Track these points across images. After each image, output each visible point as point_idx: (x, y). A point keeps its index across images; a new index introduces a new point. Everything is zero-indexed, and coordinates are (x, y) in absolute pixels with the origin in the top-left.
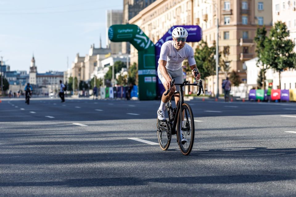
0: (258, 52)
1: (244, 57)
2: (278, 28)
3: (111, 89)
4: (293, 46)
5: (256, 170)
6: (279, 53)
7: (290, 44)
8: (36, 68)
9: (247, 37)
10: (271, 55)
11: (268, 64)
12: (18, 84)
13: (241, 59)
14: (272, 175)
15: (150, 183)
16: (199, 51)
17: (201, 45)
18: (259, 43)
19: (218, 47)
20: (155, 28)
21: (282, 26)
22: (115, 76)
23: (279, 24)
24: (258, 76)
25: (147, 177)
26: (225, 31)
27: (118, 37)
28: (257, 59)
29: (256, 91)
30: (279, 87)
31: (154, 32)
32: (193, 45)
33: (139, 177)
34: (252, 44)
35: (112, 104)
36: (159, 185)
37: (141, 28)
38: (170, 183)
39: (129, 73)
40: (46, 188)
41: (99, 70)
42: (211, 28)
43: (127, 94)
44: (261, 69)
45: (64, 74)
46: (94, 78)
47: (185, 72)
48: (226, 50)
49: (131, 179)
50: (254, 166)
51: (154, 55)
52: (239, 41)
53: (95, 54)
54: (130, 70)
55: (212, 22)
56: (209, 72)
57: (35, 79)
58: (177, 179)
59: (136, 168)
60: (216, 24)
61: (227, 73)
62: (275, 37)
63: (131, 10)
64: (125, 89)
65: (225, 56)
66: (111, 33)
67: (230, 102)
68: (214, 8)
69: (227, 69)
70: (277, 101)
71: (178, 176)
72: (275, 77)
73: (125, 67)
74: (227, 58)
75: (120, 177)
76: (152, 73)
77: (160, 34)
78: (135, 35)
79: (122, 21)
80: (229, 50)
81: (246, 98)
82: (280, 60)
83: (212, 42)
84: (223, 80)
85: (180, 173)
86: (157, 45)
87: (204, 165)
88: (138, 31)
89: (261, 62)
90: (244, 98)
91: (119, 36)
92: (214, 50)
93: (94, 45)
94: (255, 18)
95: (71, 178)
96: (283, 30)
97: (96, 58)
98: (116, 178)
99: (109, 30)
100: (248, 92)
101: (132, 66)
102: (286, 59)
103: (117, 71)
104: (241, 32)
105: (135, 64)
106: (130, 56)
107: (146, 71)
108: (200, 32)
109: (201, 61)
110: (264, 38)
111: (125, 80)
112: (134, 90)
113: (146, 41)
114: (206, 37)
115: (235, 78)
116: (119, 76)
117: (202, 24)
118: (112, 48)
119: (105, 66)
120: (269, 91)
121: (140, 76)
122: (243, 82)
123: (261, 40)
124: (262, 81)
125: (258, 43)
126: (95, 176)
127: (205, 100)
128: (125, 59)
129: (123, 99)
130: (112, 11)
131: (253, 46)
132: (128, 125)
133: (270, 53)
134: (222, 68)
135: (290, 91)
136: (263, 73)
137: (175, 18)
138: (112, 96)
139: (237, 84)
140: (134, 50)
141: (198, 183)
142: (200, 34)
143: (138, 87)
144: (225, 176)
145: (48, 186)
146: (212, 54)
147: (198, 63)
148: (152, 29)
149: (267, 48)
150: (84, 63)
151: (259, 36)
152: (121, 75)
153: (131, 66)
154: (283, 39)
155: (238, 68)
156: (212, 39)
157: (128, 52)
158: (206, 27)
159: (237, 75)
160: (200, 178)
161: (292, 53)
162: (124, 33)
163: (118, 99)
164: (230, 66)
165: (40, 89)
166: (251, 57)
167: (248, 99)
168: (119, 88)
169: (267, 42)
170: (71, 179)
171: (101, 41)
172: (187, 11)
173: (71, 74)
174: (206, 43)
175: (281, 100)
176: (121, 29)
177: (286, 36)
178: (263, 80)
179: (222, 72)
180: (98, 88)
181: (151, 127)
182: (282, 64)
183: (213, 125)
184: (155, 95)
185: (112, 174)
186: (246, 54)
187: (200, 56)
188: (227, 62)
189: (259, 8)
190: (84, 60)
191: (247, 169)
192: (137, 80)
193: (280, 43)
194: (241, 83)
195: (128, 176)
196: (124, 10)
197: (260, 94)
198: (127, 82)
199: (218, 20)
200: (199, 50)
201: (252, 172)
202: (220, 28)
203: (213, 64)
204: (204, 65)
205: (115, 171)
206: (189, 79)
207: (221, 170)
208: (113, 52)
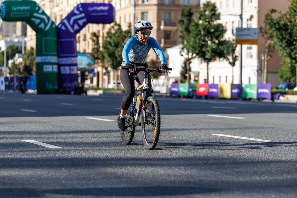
0: (183, 37)
1: (165, 43)
2: (207, 10)
3: (2, 79)
4: (224, 31)
5: (176, 180)
6: (207, 39)
7: (221, 29)
9: (170, 20)
10: (198, 41)
11: (194, 52)
13: (162, 45)
14: (195, 186)
15: (48, 195)
16: (111, 35)
17: (113, 27)
18: (184, 26)
20: (57, 6)
21: (211, 7)
22: (7, 64)
23: (207, 5)
24: (182, 67)
25: (44, 188)
26: (143, 11)
27: (11, 16)
28: (181, 46)
29: (179, 84)
30: (207, 81)
31: (56, 10)
32: (103, 28)
34: (175, 28)
35: (3, 98)
37: (40, 5)
39: (24, 59)
42: (127, 7)
43: (21, 86)
44: (185, 58)
50: (174, 175)
51: (55, 39)
52: (159, 24)
54: (26, 56)
59: (31, 177)
60: (133, 2)
62: (203, 21)
64: (20, 79)
66: (3, 11)
70: (203, 97)
71: (82, 186)
72: (202, 69)
73: (20, 52)
76: (53, 61)
77: (63, 12)
78: (33, 14)
81: (167, 93)
82: (209, 49)
83: (127, 25)
85: (85, 183)
86: (60, 26)
87: (114, 174)
88: (37, 8)
89: (186, 51)
90: (164, 94)
91: (13, 15)
92: (129, 35)
96: (213, 12)
98: (6, 189)
100: (170, 86)
101: (29, 51)
102: (215, 47)
103: (10, 57)
104: (163, 13)
105: (32, 48)
106: (26, 39)
107: (46, 57)
108: (113, 12)
109: (113, 47)
110: (190, 21)
111: (19, 69)
112: (30, 81)
113: (47, 21)
114: (120, 18)
116: (12, 63)
117: (116, 2)
118: (4, 29)
120: (195, 85)
121: (38, 64)
123: (186, 23)
124: (186, 73)
125: (182, 28)
127: (118, 95)
128: (21, 43)
129: (17, 91)
131: (177, 30)
132: (22, 124)
133: (197, 39)
135: (220, 85)
136: (188, 63)
138: (2, 87)
139: (156, 76)
140: (32, 32)
142: (113, 14)
143: (35, 78)
144: (139, 188)
147: (110, 50)
148: (54, 6)
149: (193, 33)
151: (183, 19)
152: (14, 62)
153: (27, 52)
154: (213, 23)
156: (127, 21)
157: (24, 34)
158: (121, 6)
159: (156, 65)
160: (109, 189)
161: (222, 39)
162: (19, 11)
163: (11, 91)
166: (174, 44)
167: (169, 95)
168: (12, 79)
169: (193, 26)
174: (119, 26)
175: (209, 96)
176: (16, 6)
177: (216, 20)
178: (188, 71)
181: (51, 127)
182: (211, 53)
184: (56, 87)
186: (167, 40)
187: (112, 41)
191: (166, 180)
192: (34, 69)
193: (209, 28)
197: (184, 88)
198: (21, 70)
200: (111, 33)
201: (172, 183)
202: (137, 8)
204: (116, 52)
205: (5, 180)
206: (99, 69)
207: (134, 180)
208: (5, 34)
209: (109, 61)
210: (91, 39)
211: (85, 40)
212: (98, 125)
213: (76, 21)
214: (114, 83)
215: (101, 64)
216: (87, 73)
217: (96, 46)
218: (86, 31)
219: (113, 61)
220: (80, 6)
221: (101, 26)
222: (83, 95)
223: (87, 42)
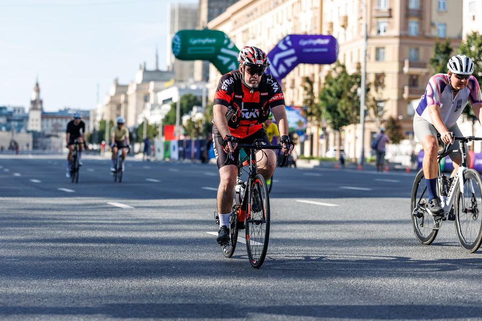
1: (410, 92)
2: (472, 44)
3: (174, 143)
5: (437, 296)
8: (41, 102)
9: (417, 58)
12: (8, 129)
13: (406, 96)
14: (465, 305)
16: (331, 81)
17: (335, 69)
18: (439, 68)
19: (366, 74)
20: (254, 38)
21: (479, 40)
22: (181, 121)
23: (474, 37)
25: (244, 303)
26: (378, 46)
27: (189, 52)
32: (320, 70)
33: (229, 302)
34: (425, 71)
35: (175, 170)
36: (266, 318)
37: (230, 37)
38: (286, 314)
39: (205, 115)
40: (65, 317)
41: (152, 109)
42: (354, 40)
43: (201, 153)
45: (91, 114)
46: (143, 123)
47: (305, 115)
48: (379, 80)
49: (216, 307)
50: (433, 289)
52: (402, 64)
53: (146, 81)
54: (208, 110)
55: (355, 30)
56: (348, 118)
57: (39, 123)
58: (297, 309)
60: (363, 33)
61: (380, 120)
63: (213, 4)
64: (200, 144)
65: (377, 90)
66: (177, 45)
67: (385, 173)
68: (360, 6)
69: (380, 113)
71: (298, 302)
73: (199, 104)
74: (381, 94)
75: (195, 302)
78: (220, 49)
79: (196, 24)
80: (383, 80)
83: (355, 66)
84: (373, 133)
87: (344, 285)
88: (226, 42)
91: (191, 50)
92: (358, 80)
93: (145, 64)
94: (432, 25)
95: (108, 301)
97: (148, 88)
98: (189, 304)
99: (175, 39)
103: (184, 111)
104: (407, 49)
106: (209, 86)
108: (335, 47)
109: (335, 98)
111: (198, 129)
114: (345, 55)
115: (393, 130)
116: (188, 120)
117: (338, 33)
118: (177, 71)
119: (165, 102)
122: (407, 137)
123: (442, 64)
125: (436, 70)
126: (151, 299)
128: (201, 91)
129: (195, 161)
130: (179, 5)
131: (427, 74)
134: (371, 111)
137: (290, 20)
138: (175, 155)
139: (396, 139)
140: (217, 75)
141: (336, 317)
142: (335, 51)
145: (67, 315)
146: (355, 87)
147: (330, 102)
148: (248, 39)
150: (126, 96)
152: (191, 119)
153: (210, 104)
155: (399, 113)
156: (355, 60)
157: (206, 78)
158: (345, 38)
159: (397, 124)
162: (200, 45)
163: (187, 161)
164: (385, 108)
165: (48, 140)
168: (189, 143)
170: (109, 303)
171: (157, 57)
172: (311, 9)
173: (103, 115)
174: (344, 67)
176: (195, 38)
179: (371, 118)
180: (150, 140)
183: (357, 212)
185: (182, 297)
186: (414, 89)
187: (332, 89)
188: (381, 101)
189: (439, 7)
190: (127, 90)
191: (421, 294)
194: (403, 138)
195: (209, 299)
196: (200, 3)
198: (201, 130)
199: (366, 26)
200: (332, 78)
201: (430, 299)
202: (370, 41)
203: (356, 104)
204: (339, 105)
205: (186, 290)
206: (312, 129)
207: (375, 294)
208: (178, 78)
209: (328, 119)
210: (302, 85)
211: (293, 87)
212: (315, 211)
213: (281, 61)
214: (335, 150)
215: (316, 122)
216: (295, 136)
217: (309, 97)
218: (294, 75)
219: (334, 117)
220: (288, 38)
221: (316, 66)
222: (291, 168)
223: (295, 90)
